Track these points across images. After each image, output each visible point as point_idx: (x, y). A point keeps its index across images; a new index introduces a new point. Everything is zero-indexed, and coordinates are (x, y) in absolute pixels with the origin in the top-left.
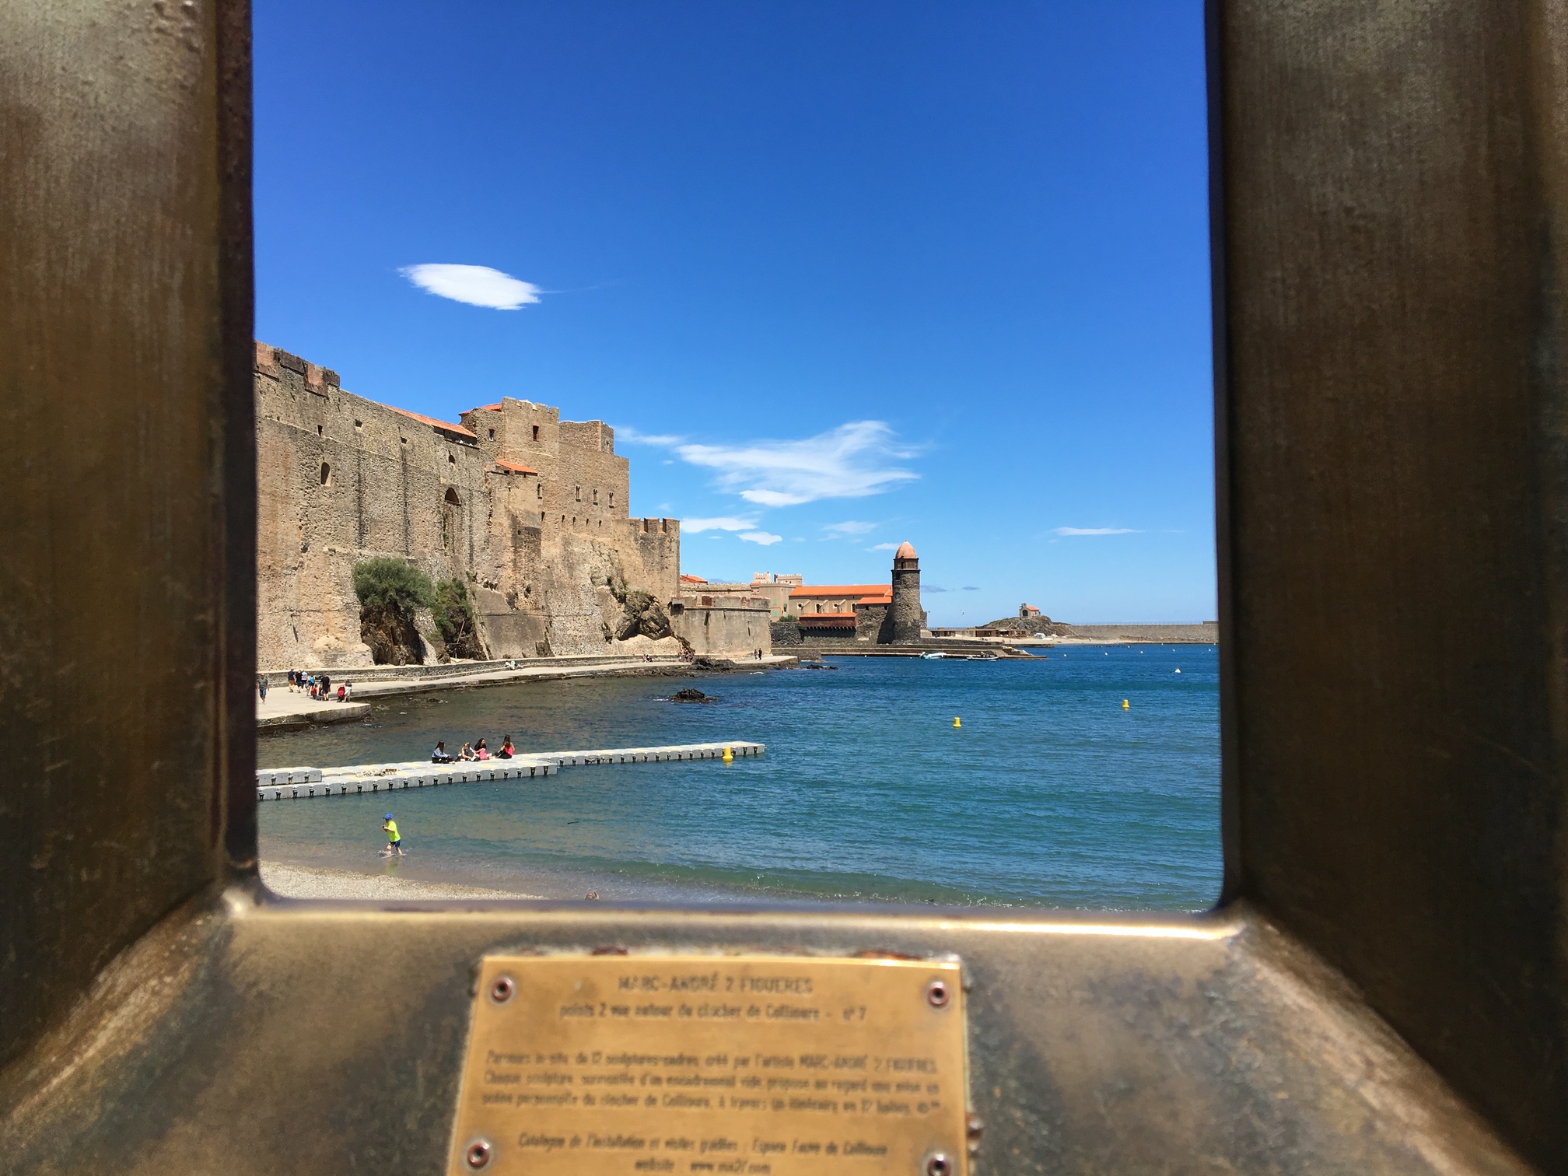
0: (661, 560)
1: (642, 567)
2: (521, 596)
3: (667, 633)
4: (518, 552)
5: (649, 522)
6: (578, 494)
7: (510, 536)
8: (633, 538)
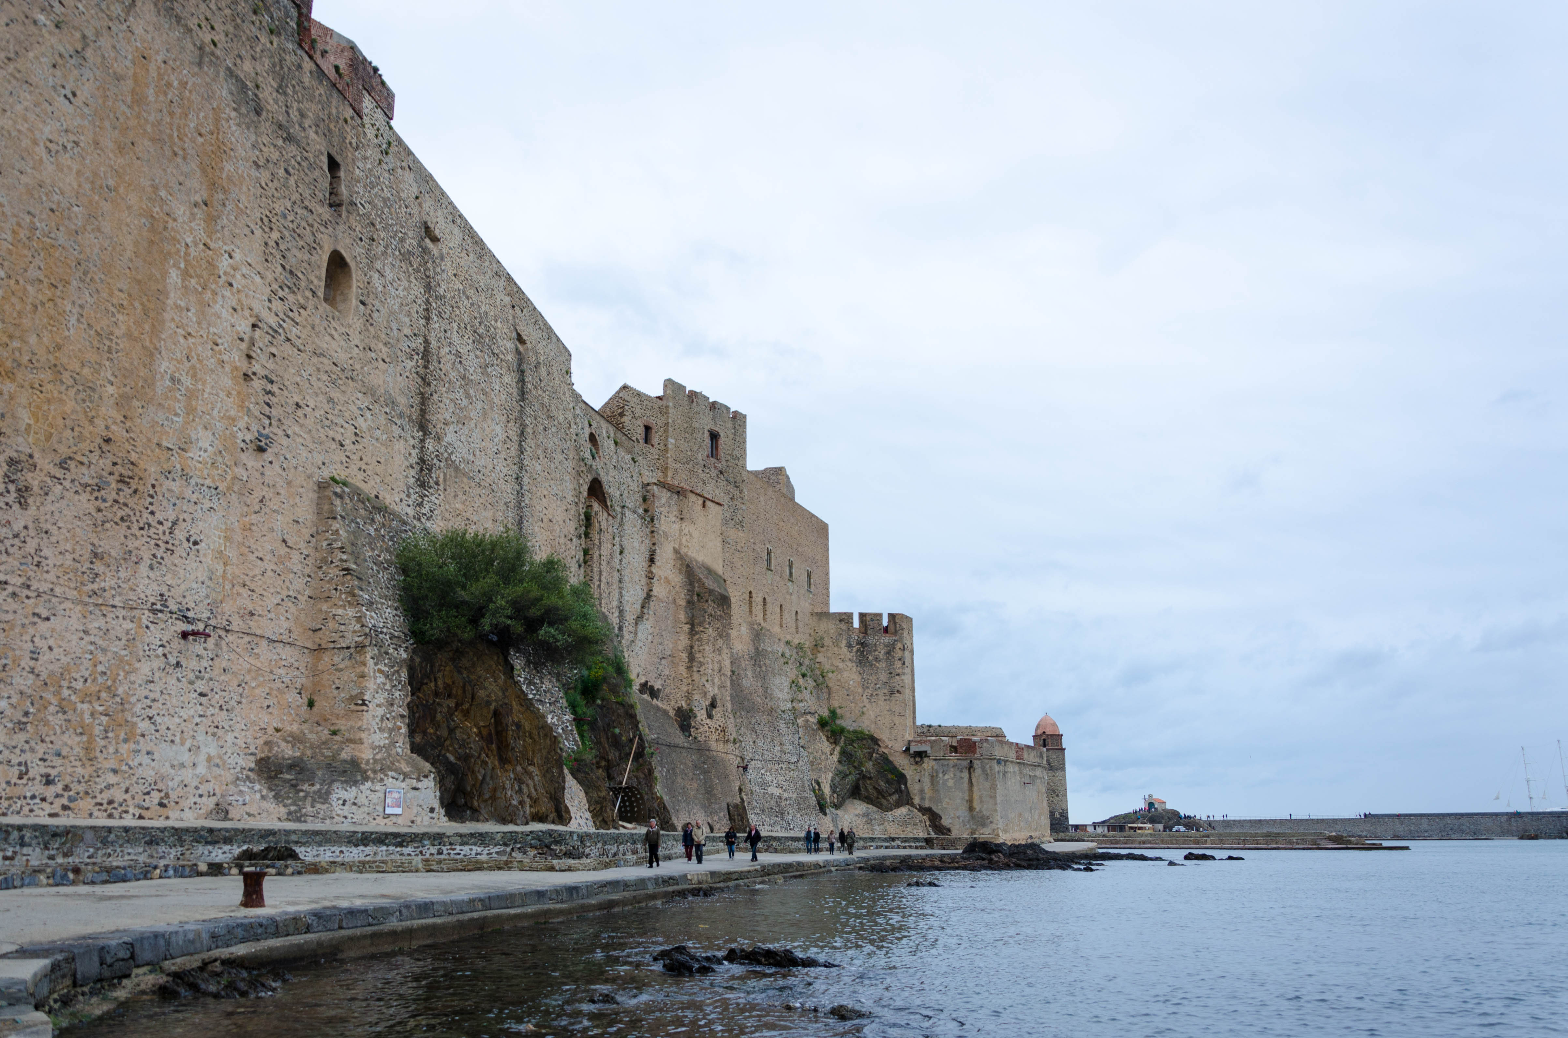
0: (890, 678)
1: (860, 690)
2: (701, 715)
3: (905, 799)
4: (697, 633)
5: (868, 618)
6: (769, 560)
7: (683, 603)
8: (844, 642)
